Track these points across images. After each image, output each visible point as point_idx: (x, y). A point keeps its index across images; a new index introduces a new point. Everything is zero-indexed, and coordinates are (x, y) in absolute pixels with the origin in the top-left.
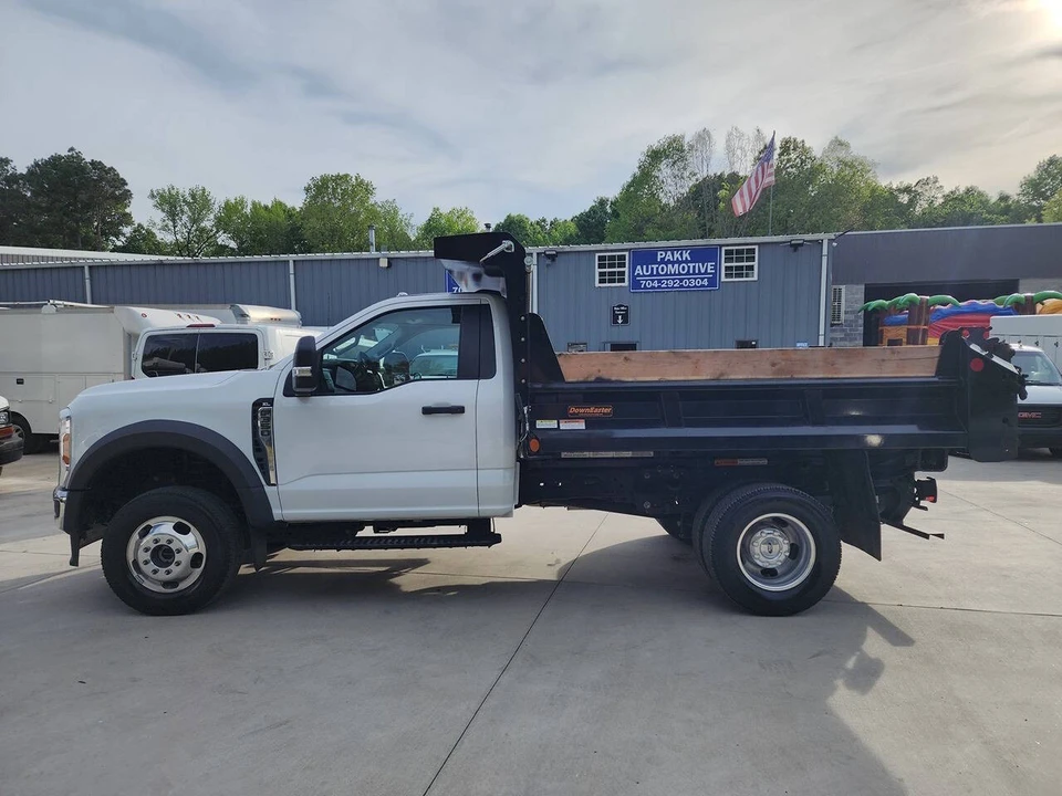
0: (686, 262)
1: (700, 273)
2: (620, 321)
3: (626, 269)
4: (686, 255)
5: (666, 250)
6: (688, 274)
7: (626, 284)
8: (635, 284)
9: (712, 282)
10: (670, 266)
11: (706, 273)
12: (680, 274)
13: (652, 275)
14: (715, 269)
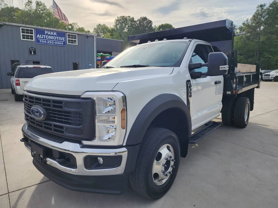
0: (55, 36)
1: (60, 40)
2: (33, 53)
3: (33, 35)
4: (55, 34)
5: (48, 30)
6: (56, 40)
7: (34, 40)
8: (38, 40)
9: (65, 43)
10: (50, 36)
11: (62, 40)
12: (53, 40)
13: (43, 38)
14: (65, 40)
